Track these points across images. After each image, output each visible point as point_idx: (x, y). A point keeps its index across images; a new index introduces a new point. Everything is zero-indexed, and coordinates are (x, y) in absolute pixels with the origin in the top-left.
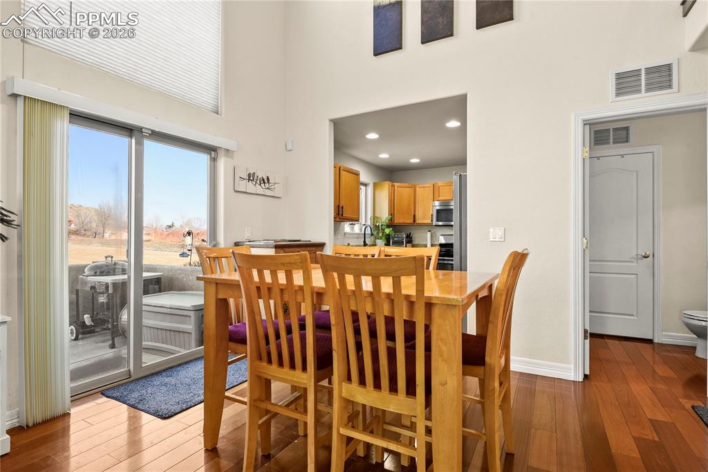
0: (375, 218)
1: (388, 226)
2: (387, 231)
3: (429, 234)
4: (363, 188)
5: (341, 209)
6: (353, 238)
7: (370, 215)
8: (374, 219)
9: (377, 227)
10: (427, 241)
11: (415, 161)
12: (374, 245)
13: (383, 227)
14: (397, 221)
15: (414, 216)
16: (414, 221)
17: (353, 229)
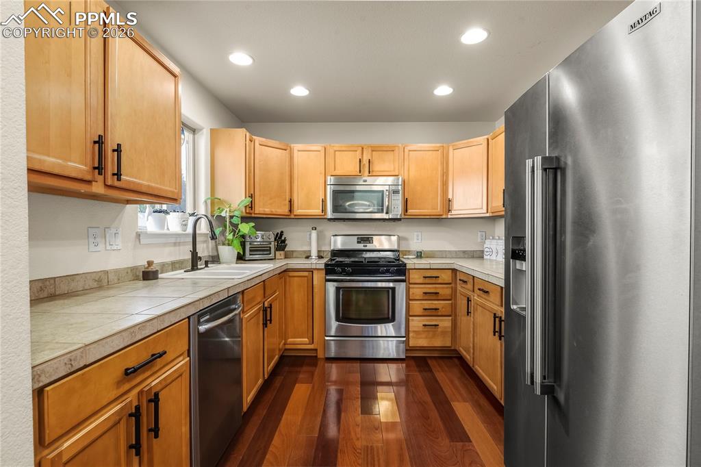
0: (214, 201)
1: (245, 219)
2: (245, 228)
3: (314, 234)
4: (187, 135)
5: (111, 158)
6: (165, 245)
7: (203, 194)
8: (213, 204)
9: (221, 219)
10: (310, 244)
11: (299, 91)
12: (215, 259)
13: (235, 220)
14: (261, 209)
15: (290, 201)
16: (290, 211)
17: (162, 224)
